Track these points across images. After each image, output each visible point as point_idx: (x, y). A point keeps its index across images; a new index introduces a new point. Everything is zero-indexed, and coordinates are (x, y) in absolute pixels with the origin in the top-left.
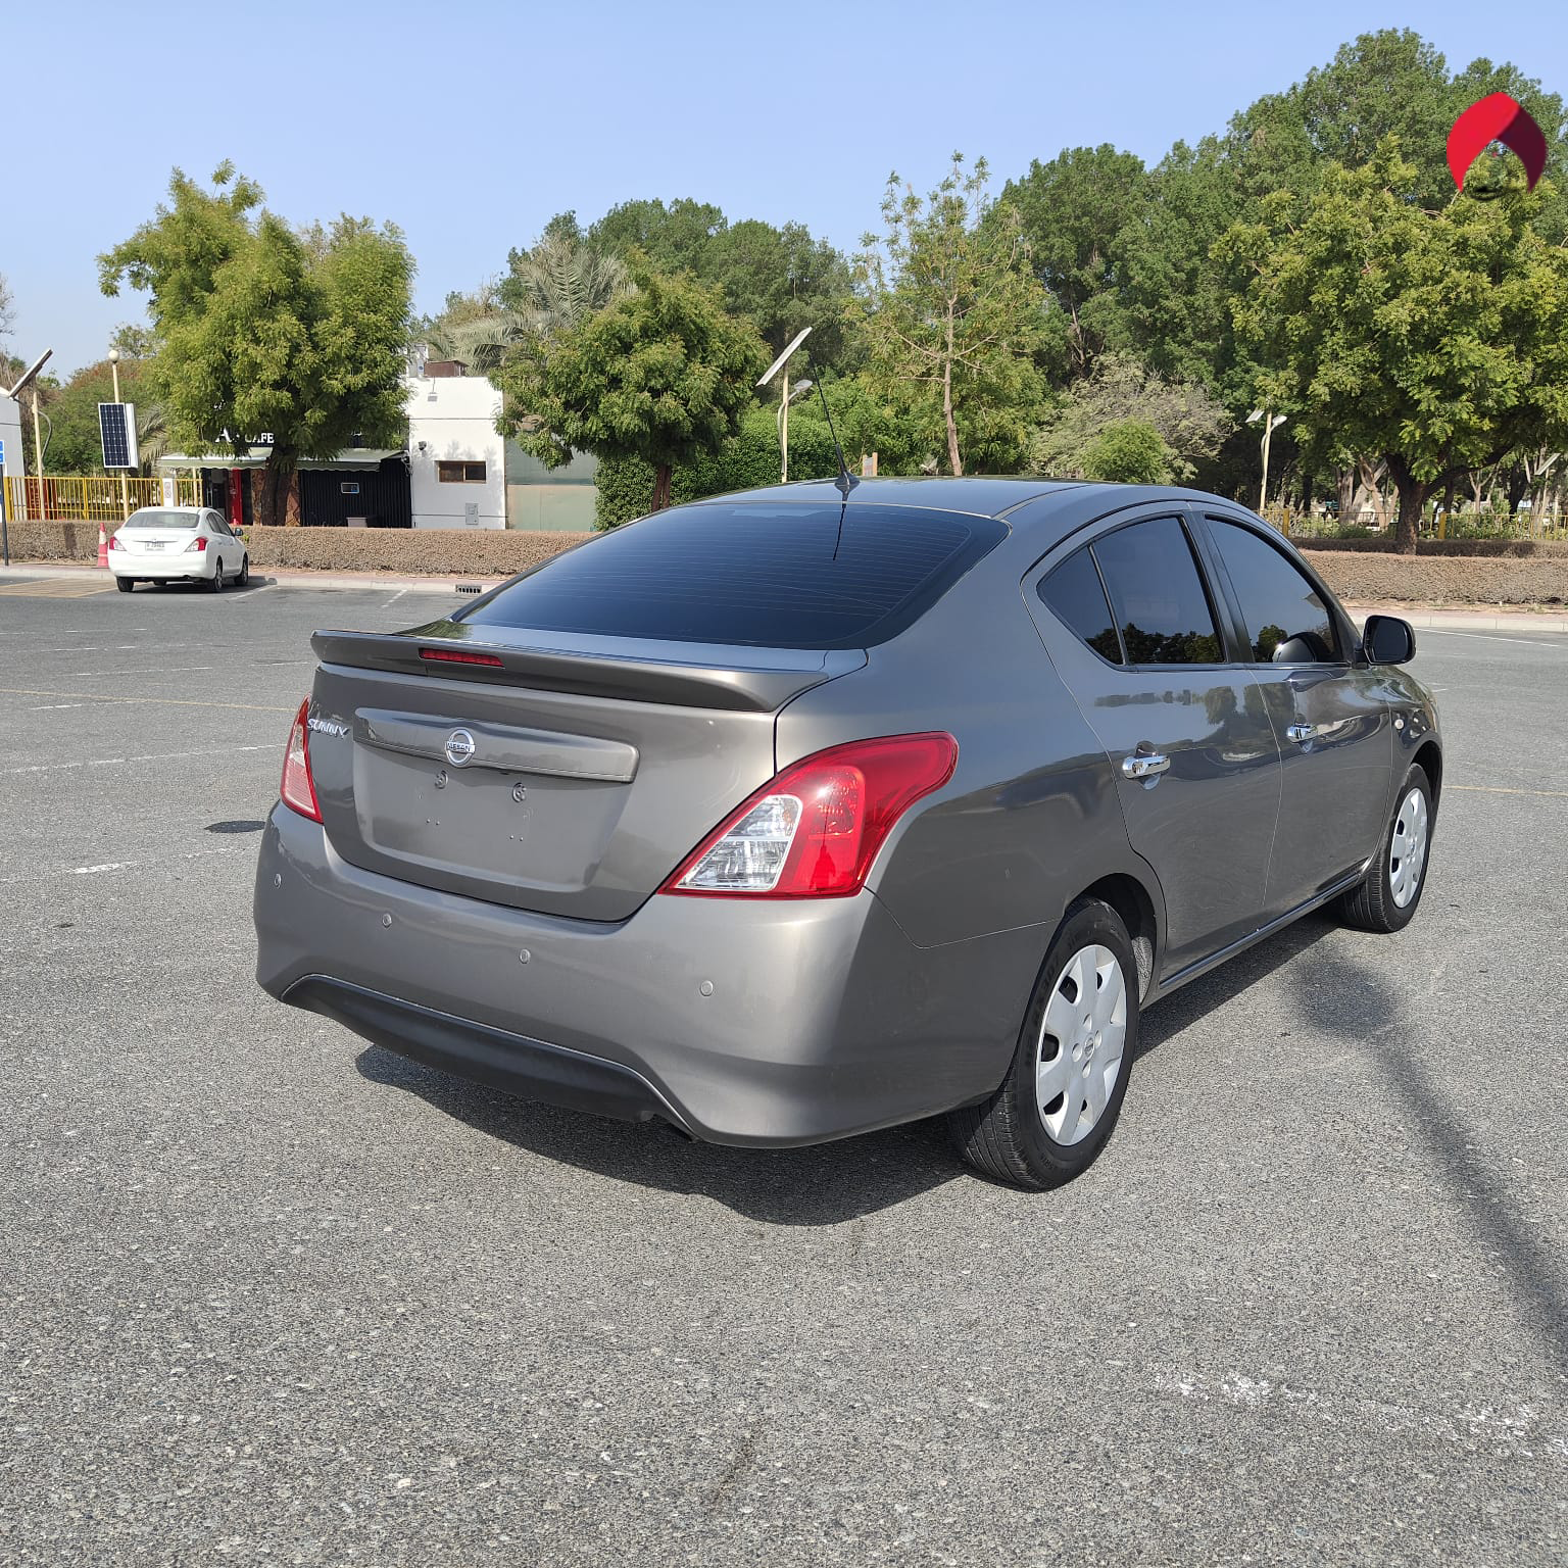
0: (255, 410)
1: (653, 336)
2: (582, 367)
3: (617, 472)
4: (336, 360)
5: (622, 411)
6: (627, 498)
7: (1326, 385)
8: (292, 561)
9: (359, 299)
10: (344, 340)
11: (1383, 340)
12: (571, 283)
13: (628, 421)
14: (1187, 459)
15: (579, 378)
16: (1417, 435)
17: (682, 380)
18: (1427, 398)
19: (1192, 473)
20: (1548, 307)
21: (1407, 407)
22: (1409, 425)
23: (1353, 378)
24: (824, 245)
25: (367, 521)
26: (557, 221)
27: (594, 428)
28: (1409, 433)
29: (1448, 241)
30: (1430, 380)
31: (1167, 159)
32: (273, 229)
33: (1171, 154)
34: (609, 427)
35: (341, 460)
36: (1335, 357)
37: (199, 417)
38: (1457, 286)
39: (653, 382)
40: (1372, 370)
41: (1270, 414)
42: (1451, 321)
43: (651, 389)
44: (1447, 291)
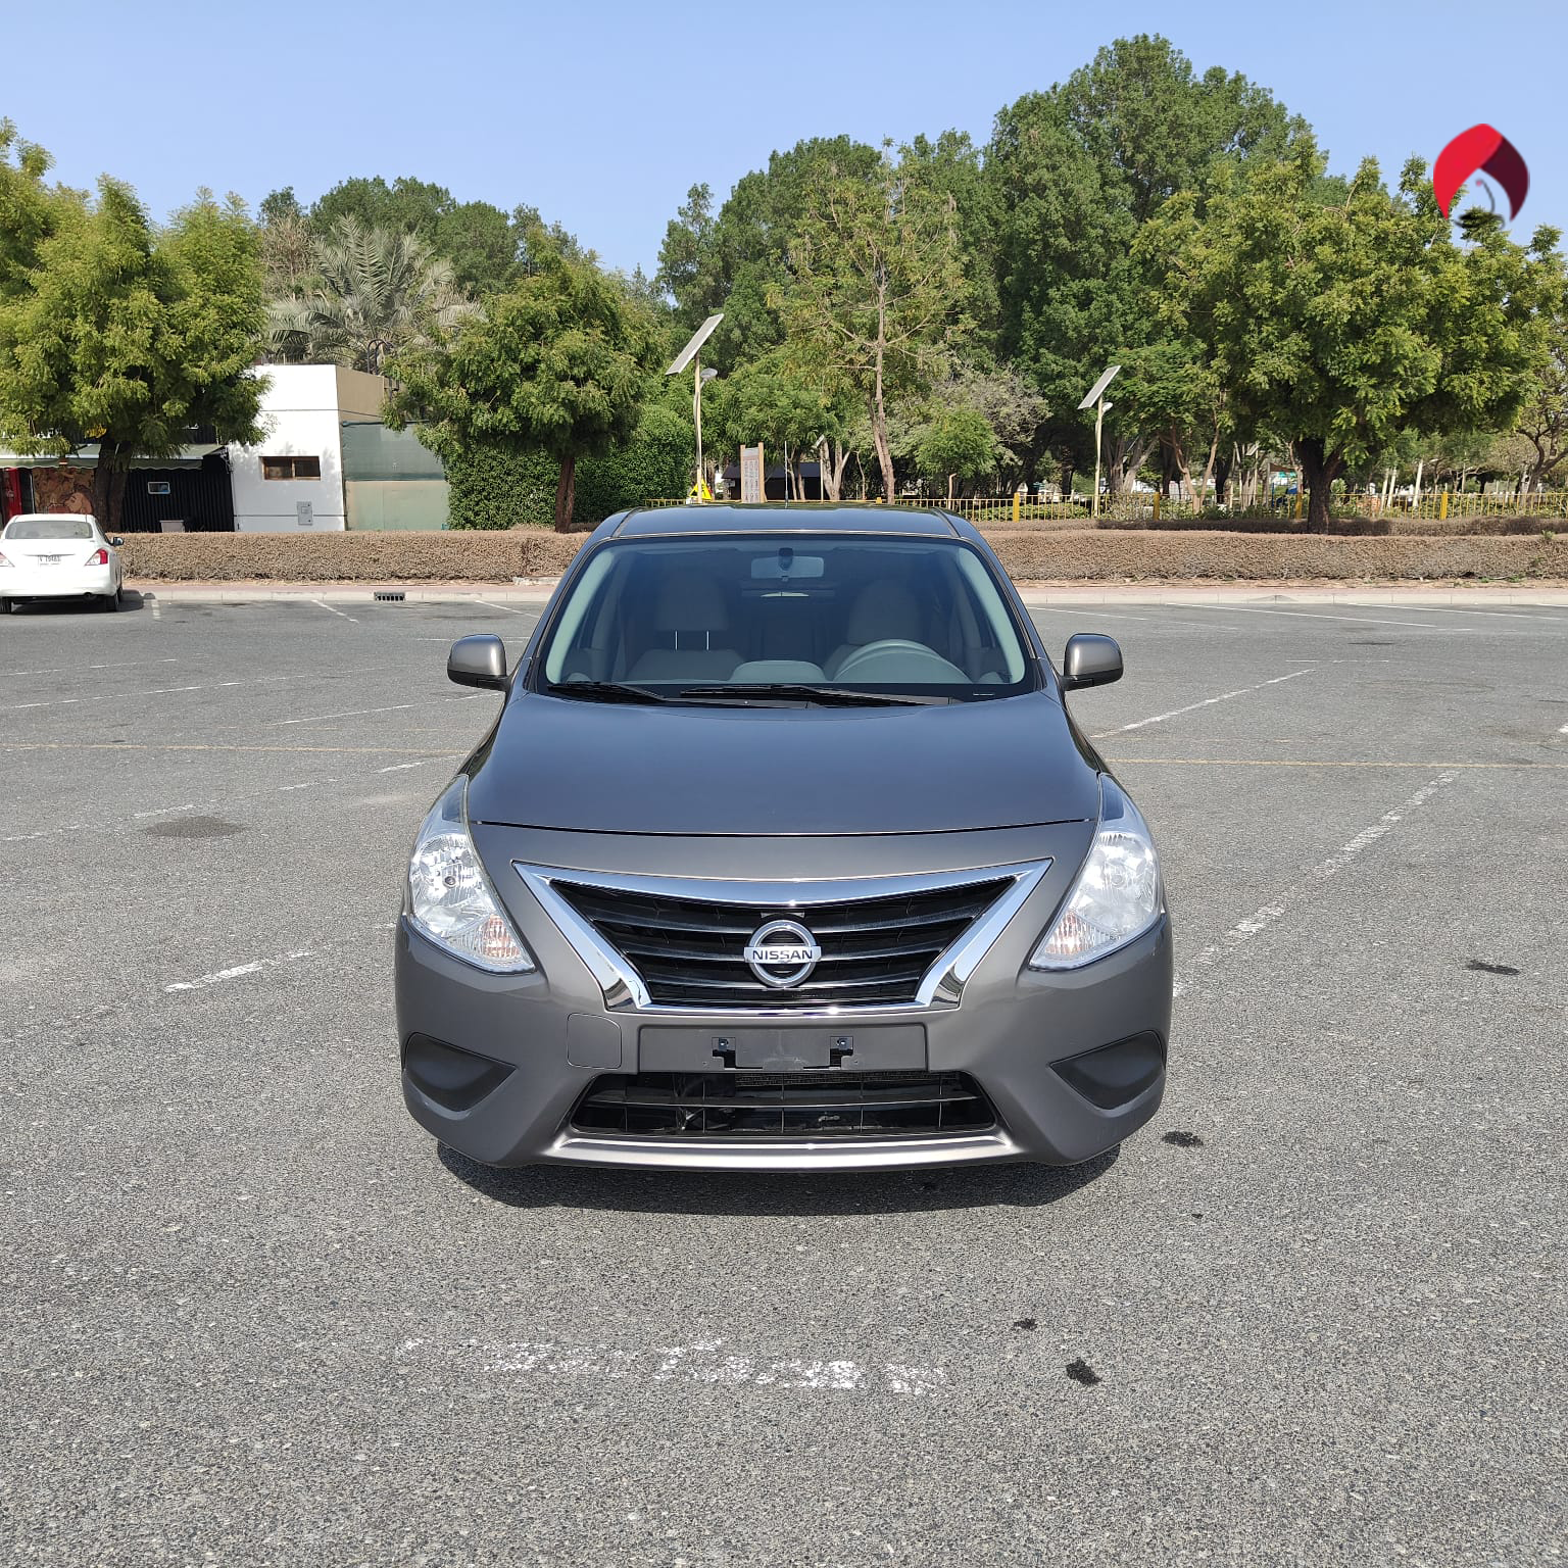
0: (104, 401)
1: (566, 321)
2: (495, 355)
3: (472, 466)
4: (198, 346)
5: (540, 402)
6: (485, 493)
7: (1265, 373)
8: (145, 571)
9: (210, 279)
10: (207, 322)
11: (1312, 327)
12: (373, 265)
13: (551, 412)
14: (1007, 445)
15: (488, 367)
16: (1354, 421)
18: (1363, 384)
19: (1011, 459)
20: (1464, 300)
21: (1337, 394)
22: (1345, 412)
23: (1290, 368)
24: (557, 229)
25: (184, 524)
26: (274, 197)
27: (505, 420)
28: (1344, 420)
29: (1370, 235)
30: (1365, 368)
31: (909, 152)
32: (117, 195)
33: (913, 147)
34: (524, 420)
35: (184, 458)
36: (1267, 346)
37: (31, 409)
38: (1389, 278)
39: (576, 371)
40: (1305, 359)
41: (1101, 402)
42: (1382, 312)
43: (573, 378)
44: (1380, 282)
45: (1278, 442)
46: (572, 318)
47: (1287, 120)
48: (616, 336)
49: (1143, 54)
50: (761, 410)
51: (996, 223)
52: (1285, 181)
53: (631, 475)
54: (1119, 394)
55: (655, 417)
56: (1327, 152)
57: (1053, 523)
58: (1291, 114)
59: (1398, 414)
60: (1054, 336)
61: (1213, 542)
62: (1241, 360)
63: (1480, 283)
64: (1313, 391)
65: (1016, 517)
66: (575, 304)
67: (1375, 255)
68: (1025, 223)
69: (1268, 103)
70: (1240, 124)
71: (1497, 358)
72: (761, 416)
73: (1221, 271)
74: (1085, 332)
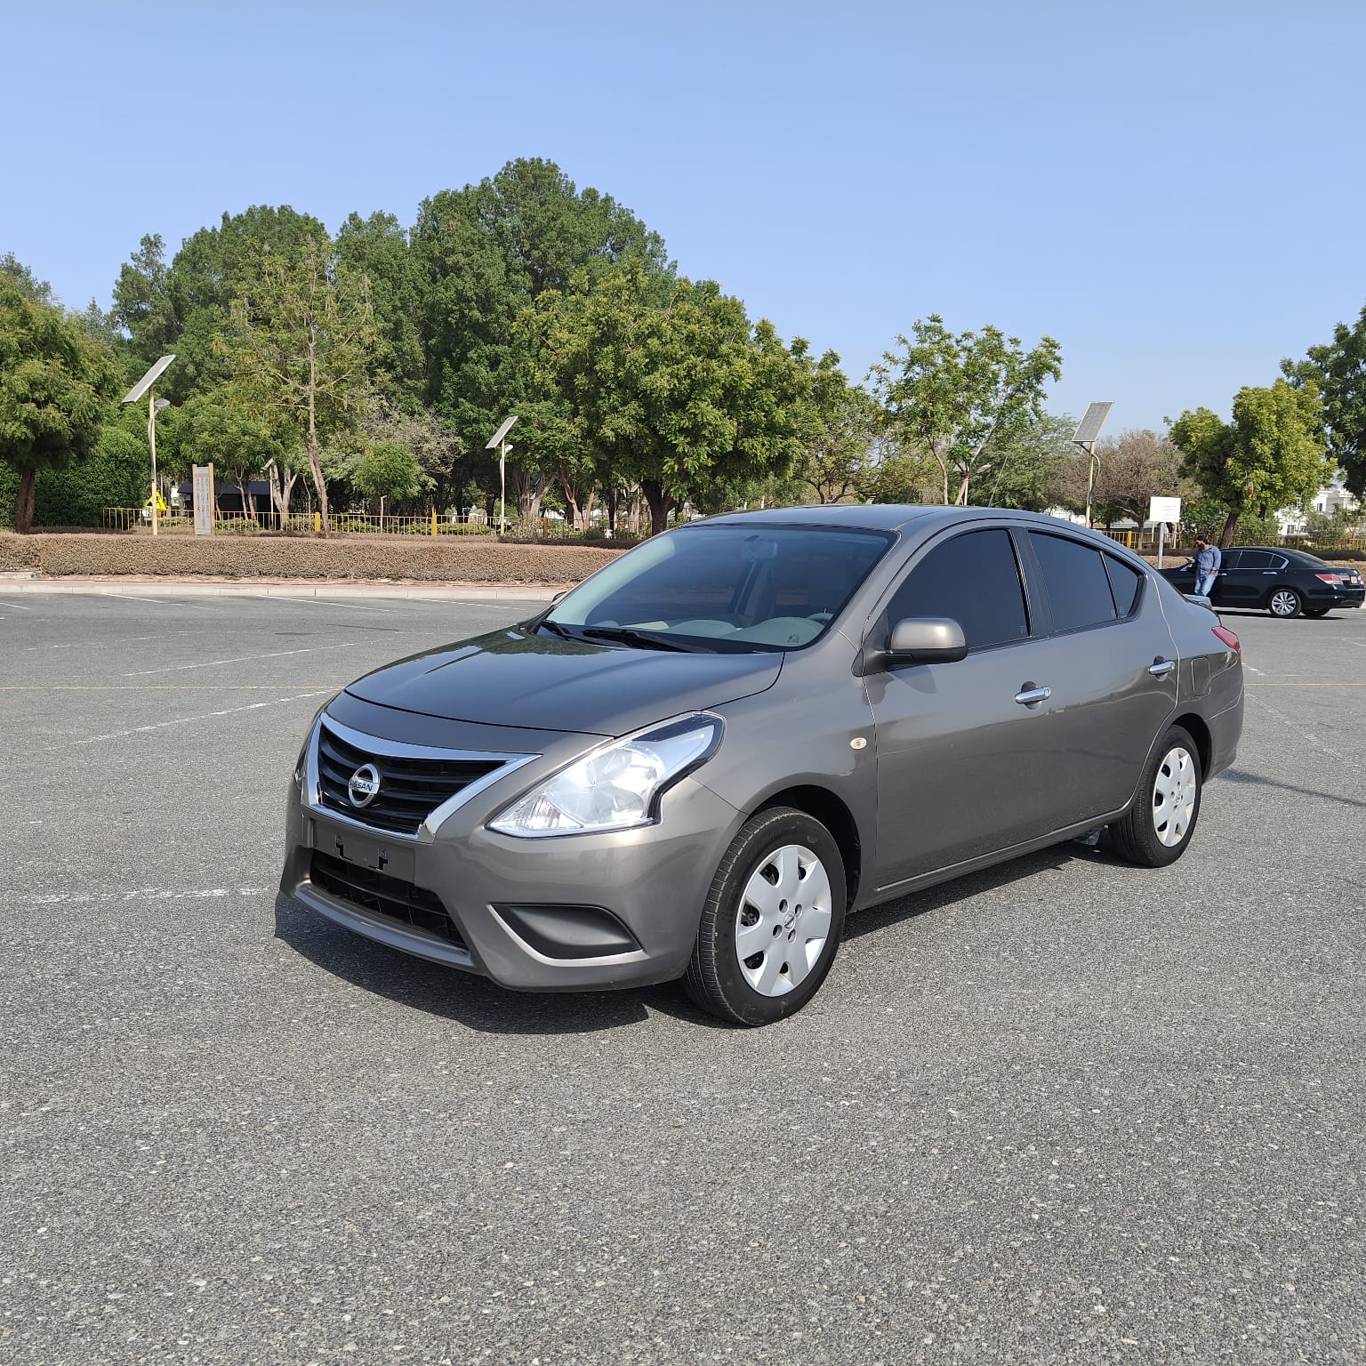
1: (27, 351)
5: (2, 420)
7: (613, 430)
11: (645, 398)
13: (13, 429)
14: (430, 474)
16: (676, 468)
17: (63, 394)
18: (681, 442)
19: (434, 486)
20: (748, 386)
21: (667, 448)
22: (670, 461)
23: (630, 426)
28: (670, 467)
29: (683, 334)
30: (682, 430)
31: (345, 226)
33: (348, 222)
36: (614, 409)
38: (696, 366)
39: (37, 395)
40: (640, 420)
41: (503, 443)
42: (692, 390)
43: (34, 401)
44: (689, 369)
45: (625, 482)
46: (32, 349)
47: (646, 234)
48: (75, 368)
49: (537, 172)
50: (212, 435)
51: (421, 293)
52: (620, 289)
53: (89, 486)
54: (519, 438)
55: (112, 436)
56: (676, 262)
57: (464, 537)
58: (649, 230)
59: (710, 465)
60: (468, 388)
61: (580, 555)
62: (596, 418)
63: (759, 374)
64: (648, 445)
65: (434, 532)
66: (35, 337)
67: (686, 348)
68: (445, 295)
69: (631, 220)
70: (610, 234)
71: (772, 429)
72: (212, 441)
73: (579, 352)
74: (495, 388)
